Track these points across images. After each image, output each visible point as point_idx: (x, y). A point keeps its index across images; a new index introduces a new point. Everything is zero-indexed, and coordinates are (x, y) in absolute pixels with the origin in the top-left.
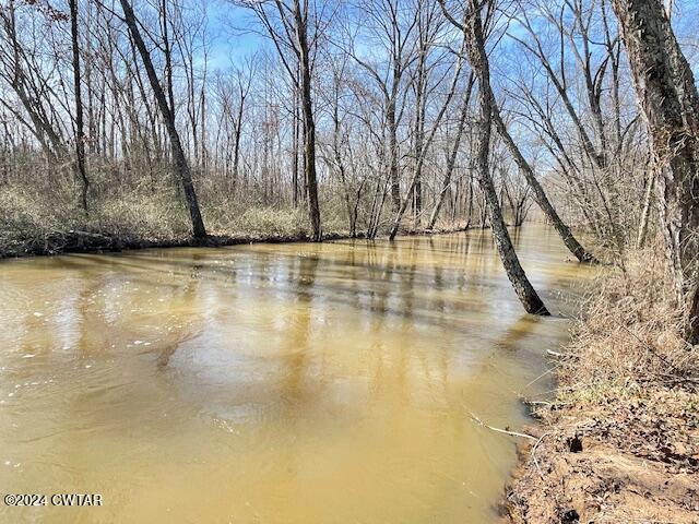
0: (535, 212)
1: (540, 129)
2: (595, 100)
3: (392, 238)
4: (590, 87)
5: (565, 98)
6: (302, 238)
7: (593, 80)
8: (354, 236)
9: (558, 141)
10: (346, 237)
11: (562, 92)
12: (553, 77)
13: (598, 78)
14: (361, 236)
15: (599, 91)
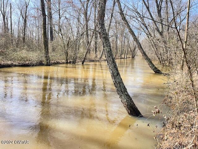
0: (139, 53)
1: (140, 23)
2: (159, 11)
3: (83, 63)
4: (158, 6)
5: (149, 10)
6: (40, 64)
7: (158, 3)
8: (67, 63)
9: (146, 27)
10: (63, 63)
11: (148, 8)
12: (145, 3)
13: (160, 4)
14: (70, 62)
15: (161, 8)
